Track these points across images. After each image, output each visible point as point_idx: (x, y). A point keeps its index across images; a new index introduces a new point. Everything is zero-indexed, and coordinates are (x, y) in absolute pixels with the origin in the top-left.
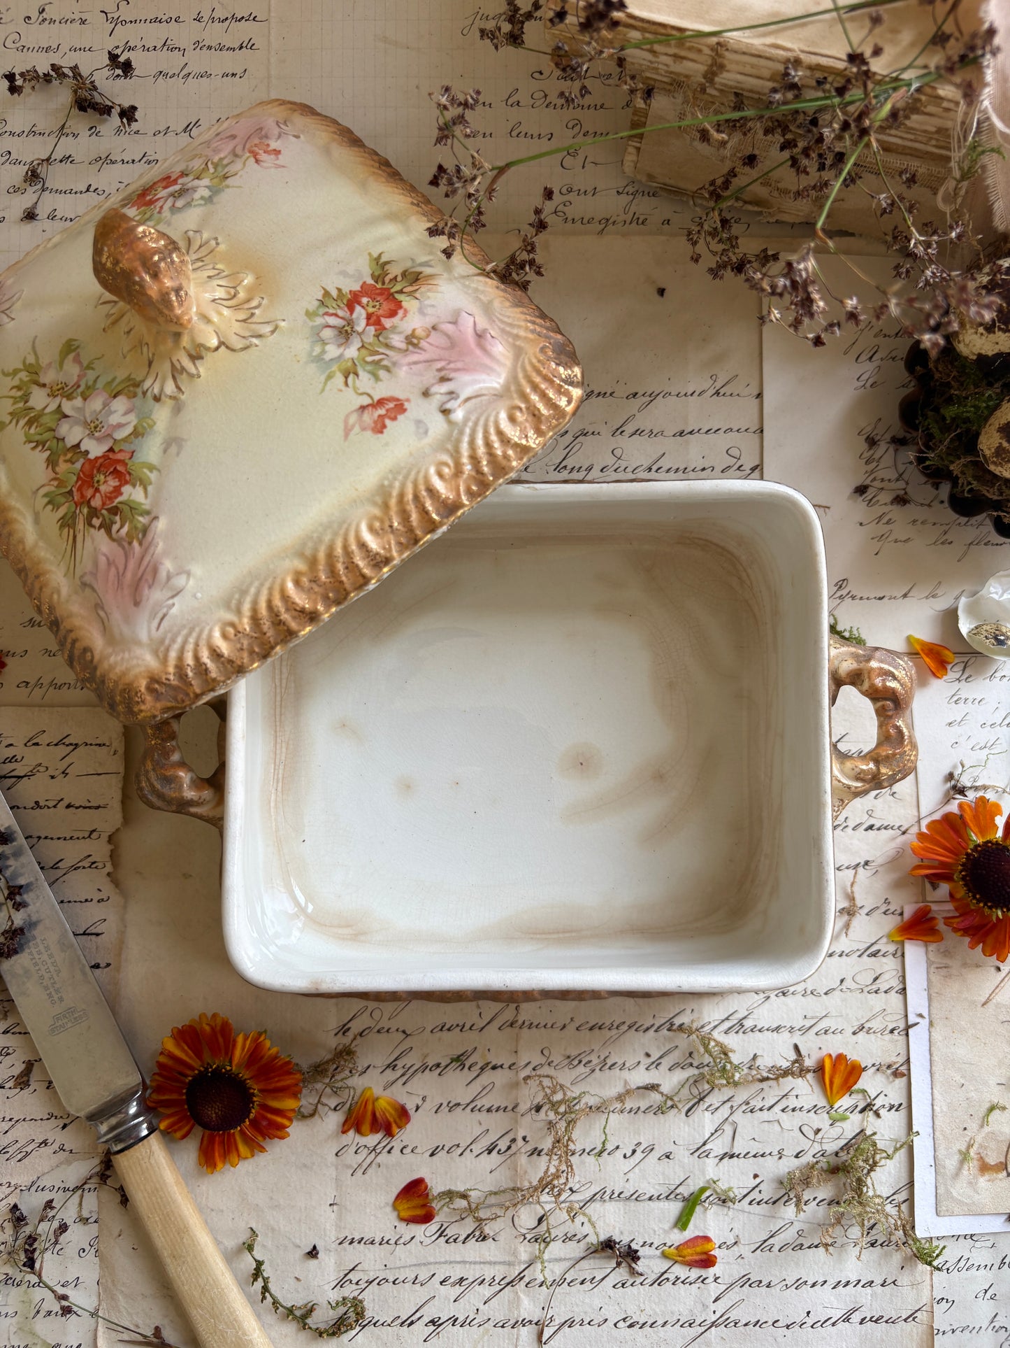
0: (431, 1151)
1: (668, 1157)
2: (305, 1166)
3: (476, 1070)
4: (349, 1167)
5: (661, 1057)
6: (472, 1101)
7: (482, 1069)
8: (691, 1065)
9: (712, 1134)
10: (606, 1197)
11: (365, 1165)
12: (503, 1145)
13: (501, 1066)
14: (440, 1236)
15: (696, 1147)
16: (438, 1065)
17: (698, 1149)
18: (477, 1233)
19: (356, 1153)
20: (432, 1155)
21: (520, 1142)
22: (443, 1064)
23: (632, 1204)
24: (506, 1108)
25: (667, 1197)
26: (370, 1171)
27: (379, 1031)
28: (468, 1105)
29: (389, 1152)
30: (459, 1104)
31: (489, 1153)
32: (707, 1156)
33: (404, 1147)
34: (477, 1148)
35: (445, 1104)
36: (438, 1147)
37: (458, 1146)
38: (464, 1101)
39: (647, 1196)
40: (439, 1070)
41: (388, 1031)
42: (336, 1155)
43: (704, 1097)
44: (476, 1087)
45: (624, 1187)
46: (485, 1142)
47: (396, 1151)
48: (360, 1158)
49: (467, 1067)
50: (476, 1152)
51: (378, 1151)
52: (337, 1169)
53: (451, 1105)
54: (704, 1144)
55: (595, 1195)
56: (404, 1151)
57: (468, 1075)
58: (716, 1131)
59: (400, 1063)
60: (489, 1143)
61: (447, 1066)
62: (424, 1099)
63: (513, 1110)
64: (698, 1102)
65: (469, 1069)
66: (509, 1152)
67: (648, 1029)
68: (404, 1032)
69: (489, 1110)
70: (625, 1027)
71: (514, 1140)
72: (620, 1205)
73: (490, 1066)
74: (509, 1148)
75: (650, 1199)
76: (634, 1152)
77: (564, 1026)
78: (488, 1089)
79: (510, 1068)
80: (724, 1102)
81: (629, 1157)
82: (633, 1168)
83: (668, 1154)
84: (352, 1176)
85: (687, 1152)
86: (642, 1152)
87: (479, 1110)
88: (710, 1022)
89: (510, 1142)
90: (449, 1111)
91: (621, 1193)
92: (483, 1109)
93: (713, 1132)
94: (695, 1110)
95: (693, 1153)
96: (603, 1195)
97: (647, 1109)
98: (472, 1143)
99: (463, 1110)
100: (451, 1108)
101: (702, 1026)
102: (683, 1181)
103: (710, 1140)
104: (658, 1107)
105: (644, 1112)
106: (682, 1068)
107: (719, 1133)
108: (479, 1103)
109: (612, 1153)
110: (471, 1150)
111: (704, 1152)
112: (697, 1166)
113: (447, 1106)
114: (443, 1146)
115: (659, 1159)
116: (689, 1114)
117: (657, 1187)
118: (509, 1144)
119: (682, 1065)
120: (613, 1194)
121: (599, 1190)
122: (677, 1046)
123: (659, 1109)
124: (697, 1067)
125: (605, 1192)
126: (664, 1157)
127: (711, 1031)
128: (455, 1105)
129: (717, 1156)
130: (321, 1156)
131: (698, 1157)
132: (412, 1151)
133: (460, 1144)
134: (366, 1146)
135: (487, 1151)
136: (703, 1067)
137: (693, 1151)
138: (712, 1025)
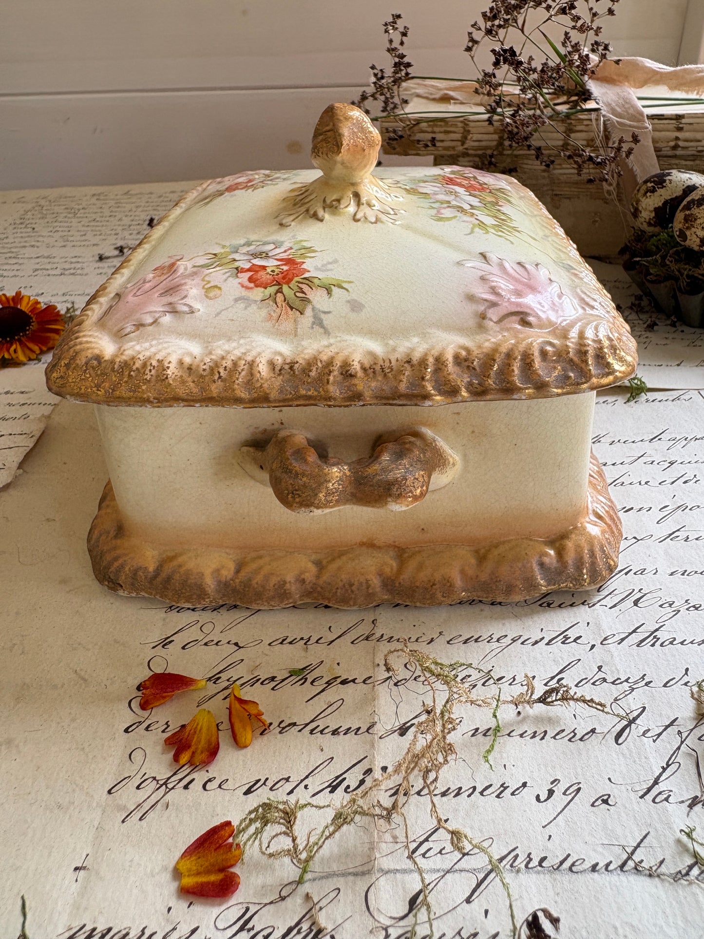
0: (247, 787)
1: (605, 802)
2: (59, 807)
3: (320, 685)
4: (121, 808)
5: (561, 672)
6: (312, 721)
7: (329, 683)
8: (604, 680)
9: (664, 769)
10: (520, 863)
11: (146, 806)
12: (352, 779)
13: (353, 681)
14: (241, 929)
15: (645, 786)
16: (273, 679)
17: (649, 790)
18: (305, 926)
19: (138, 788)
20: (248, 792)
21: (378, 775)
22: (279, 678)
23: (565, 878)
24: (359, 729)
25: (622, 866)
26: (151, 815)
27: (206, 644)
28: (307, 725)
29: (186, 787)
30: (294, 724)
31: (332, 792)
32: (667, 799)
33: (210, 780)
34: (314, 783)
35: (275, 724)
36: (258, 781)
37: (287, 779)
38: (301, 721)
39: (588, 865)
40: (273, 684)
41: (217, 644)
42: (109, 792)
43: (635, 719)
44: (320, 704)
45: (546, 849)
46: (327, 775)
47: (197, 786)
48: (142, 795)
49: (309, 680)
50: (312, 790)
51: (170, 786)
52: (104, 813)
53: (282, 725)
54: (656, 782)
55: (501, 859)
56: (208, 786)
57: (309, 690)
58: (668, 765)
59: (224, 676)
60: (333, 776)
61: (283, 680)
63: (367, 731)
64: (628, 725)
65: (312, 683)
66: (362, 788)
67: (536, 642)
68: (236, 644)
69: (335, 732)
70: (508, 640)
71: (369, 771)
72: (545, 879)
73: (339, 680)
74: (362, 782)
75: (594, 868)
76: (551, 792)
77: (432, 640)
78: (335, 706)
79: (364, 682)
80: (667, 727)
81: (545, 800)
82: (555, 818)
83: (605, 798)
84: (123, 821)
85: (632, 794)
86: (564, 794)
87: (321, 732)
88: (614, 635)
89: (364, 774)
90: (280, 733)
91: (543, 859)
92: (326, 731)
93: (665, 766)
94: (628, 736)
95: (642, 797)
96: (514, 861)
97: (558, 734)
98: (307, 777)
99: (300, 731)
100: (283, 728)
101: (605, 639)
102: (642, 841)
103: (662, 779)
104: (573, 731)
105: (554, 737)
106: (593, 684)
107: (673, 767)
108: (322, 724)
109: (517, 792)
110: (306, 787)
111: (660, 793)
112: (655, 816)
113: (279, 726)
114: (267, 779)
115: (593, 805)
116: (620, 741)
117: (600, 849)
118: (361, 777)
119: (592, 681)
120: (531, 860)
121: (506, 852)
122: (579, 660)
123: (575, 734)
124: (613, 683)
125: (517, 856)
126: (600, 802)
127: (619, 644)
128: (289, 725)
129: (683, 802)
130: (87, 793)
131: (654, 801)
132: (220, 786)
133: (289, 777)
134: (154, 778)
135: (329, 789)
136: (621, 683)
137: (641, 793)
138: (617, 638)
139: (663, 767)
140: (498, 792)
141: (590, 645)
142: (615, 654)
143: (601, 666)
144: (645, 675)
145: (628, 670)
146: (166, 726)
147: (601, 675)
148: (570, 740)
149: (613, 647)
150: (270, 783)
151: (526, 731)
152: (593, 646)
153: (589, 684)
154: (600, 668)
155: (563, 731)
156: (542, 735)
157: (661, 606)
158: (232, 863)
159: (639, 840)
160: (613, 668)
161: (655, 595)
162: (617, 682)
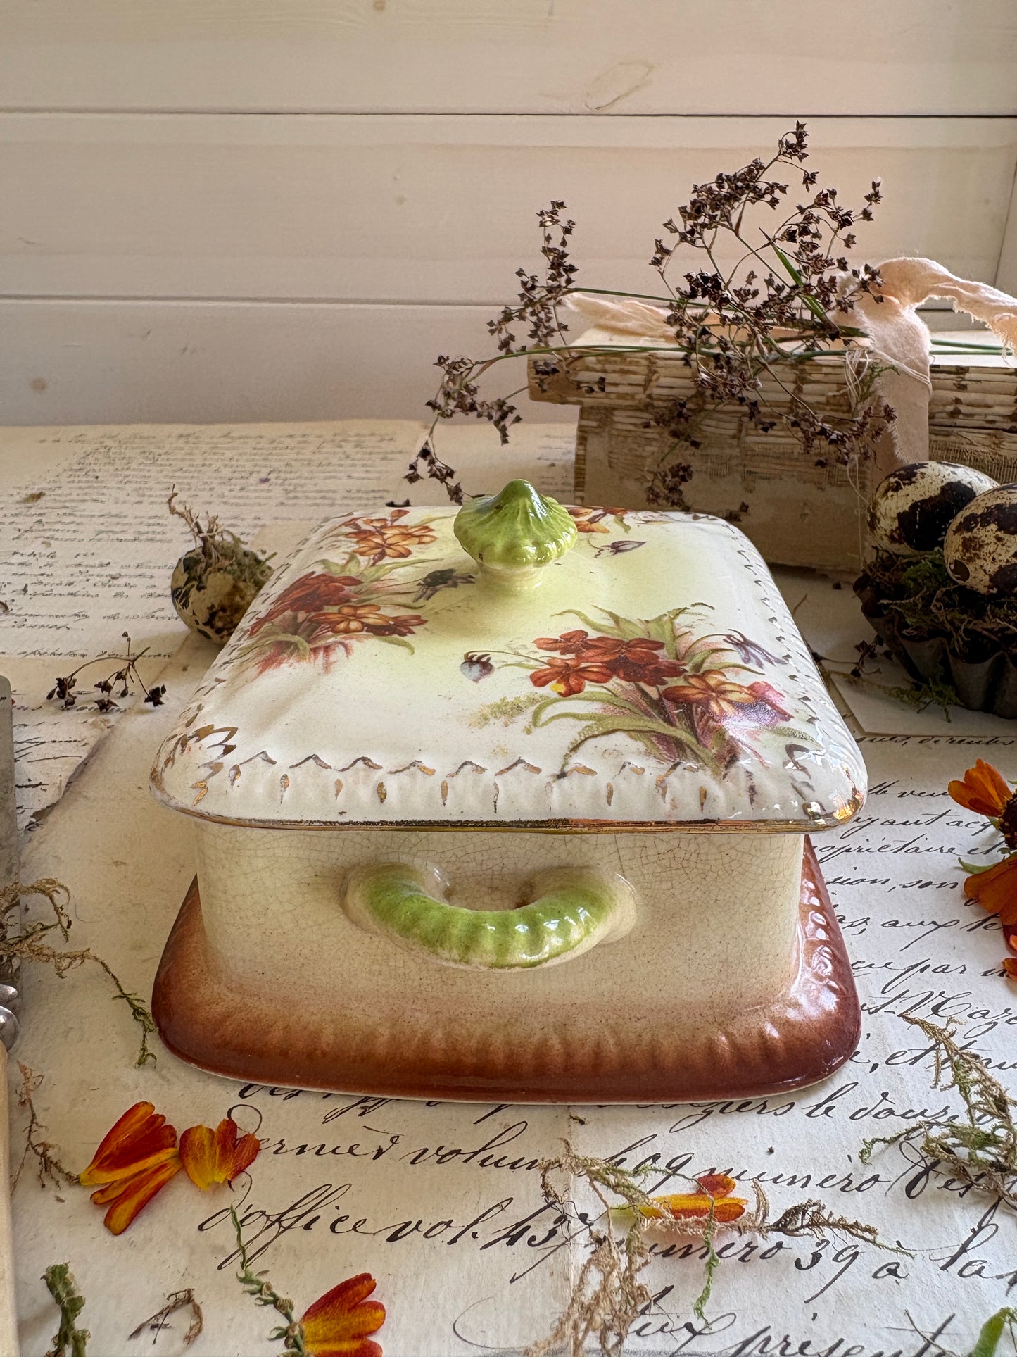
0: (393, 1230)
1: (893, 1272)
4: (216, 1249)
6: (483, 1149)
9: (975, 1233)
10: (774, 1347)
11: (252, 1249)
12: (539, 1228)
15: (949, 1254)
17: (954, 1259)
19: (241, 1224)
20: (393, 1238)
21: (576, 1224)
26: (259, 1259)
28: (476, 1153)
29: (307, 1227)
30: (458, 1152)
31: (511, 1243)
32: (979, 1273)
33: (340, 1220)
34: (486, 1231)
35: (432, 1151)
36: (408, 1224)
37: (448, 1224)
38: (467, 1148)
39: (868, 1354)
42: (201, 1228)
44: (494, 1126)
45: (809, 1331)
46: (504, 1221)
47: (322, 1226)
48: (247, 1234)
50: (482, 1240)
51: (285, 1224)
52: (192, 1252)
53: (442, 1152)
54: (964, 1249)
55: (745, 1344)
56: (338, 1228)
57: (479, 1107)
58: (981, 1228)
60: (512, 1224)
62: (393, 1141)
64: (925, 1172)
66: (553, 1242)
69: (515, 1165)
71: (562, 1219)
74: (553, 1233)
76: (816, 1257)
78: (515, 1131)
81: (809, 1267)
82: (822, 1291)
83: (893, 1267)
84: (220, 1268)
85: (931, 1265)
86: (835, 1259)
87: (496, 1164)
88: (905, 1052)
89: (555, 1223)
90: (439, 1162)
91: (806, 1345)
92: (503, 1163)
93: (977, 1229)
94: (924, 1188)
95: (944, 1268)
96: (765, 1345)
97: (826, 1180)
98: (476, 1222)
99: (466, 1161)
100: (443, 1157)
101: (892, 1057)
102: (944, 1326)
103: (972, 1245)
104: (848, 1178)
105: (821, 1185)
106: (876, 1116)
107: (988, 1231)
108: (497, 1153)
109: (769, 1255)
110: (474, 1235)
111: (969, 1264)
112: (962, 1293)
113: (437, 1153)
114: (420, 1222)
115: (875, 1276)
116: (913, 1193)
117: (885, 1334)
118: (552, 1226)
119: (874, 1113)
120: (788, 1344)
121: (753, 1333)
122: (856, 1084)
123: (851, 1182)
124: (903, 1116)
125: (768, 1339)
126: (885, 1272)
127: (912, 1064)
128: (452, 1153)
129: (1001, 1277)
130: (170, 1228)
131: (960, 1274)
132: (354, 1228)
133: (451, 1221)
134: (263, 1213)
135: (507, 1240)
136: (915, 1116)
137: (942, 1263)
138: (909, 1056)
139: (973, 1230)
140: (743, 1253)
141: (871, 1065)
142: (907, 1078)
143: (887, 1094)
144: (948, 1107)
145: (924, 1100)
146: (280, 1146)
147: (886, 1105)
148: (843, 1189)
149: (904, 1069)
150: (424, 1228)
151: (782, 1175)
152: (875, 1066)
153: (869, 1117)
154: (885, 1095)
155: (833, 1176)
156: (804, 1181)
157: (970, 1016)
158: (372, 1327)
159: (939, 1325)
160: (904, 1096)
161: (961, 1001)
162: (909, 1115)
